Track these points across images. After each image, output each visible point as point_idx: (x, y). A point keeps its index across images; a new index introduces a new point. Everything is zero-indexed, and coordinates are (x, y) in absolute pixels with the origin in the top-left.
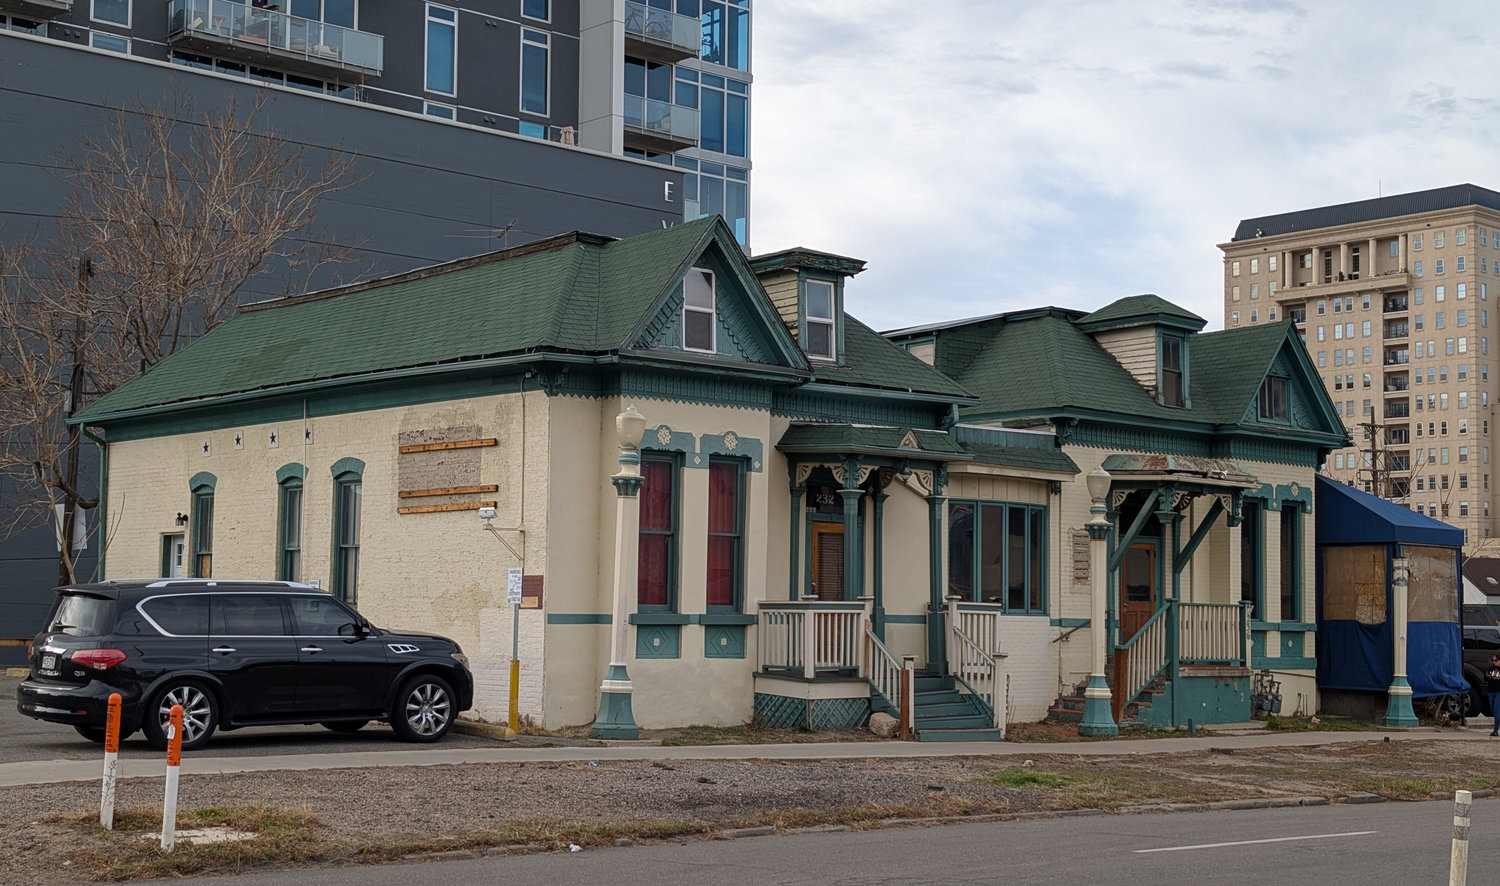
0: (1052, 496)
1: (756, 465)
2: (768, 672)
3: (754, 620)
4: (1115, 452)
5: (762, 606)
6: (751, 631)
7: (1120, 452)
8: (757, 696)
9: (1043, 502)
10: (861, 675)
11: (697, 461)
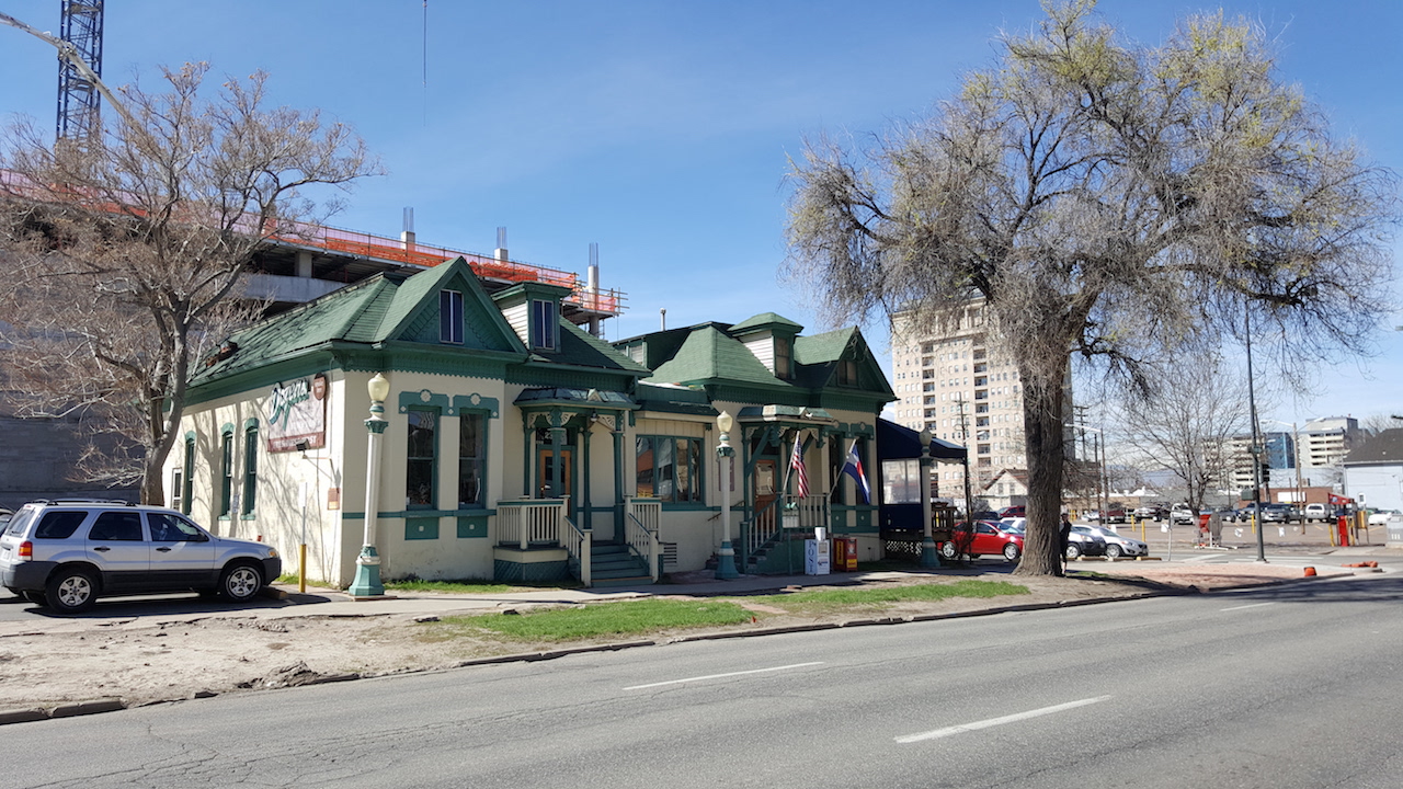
0: (707, 432)
1: (495, 414)
2: (504, 546)
3: (494, 512)
4: (747, 405)
5: (499, 504)
6: (491, 520)
7: (751, 405)
8: (496, 560)
9: (701, 436)
10: (561, 545)
11: (451, 412)
